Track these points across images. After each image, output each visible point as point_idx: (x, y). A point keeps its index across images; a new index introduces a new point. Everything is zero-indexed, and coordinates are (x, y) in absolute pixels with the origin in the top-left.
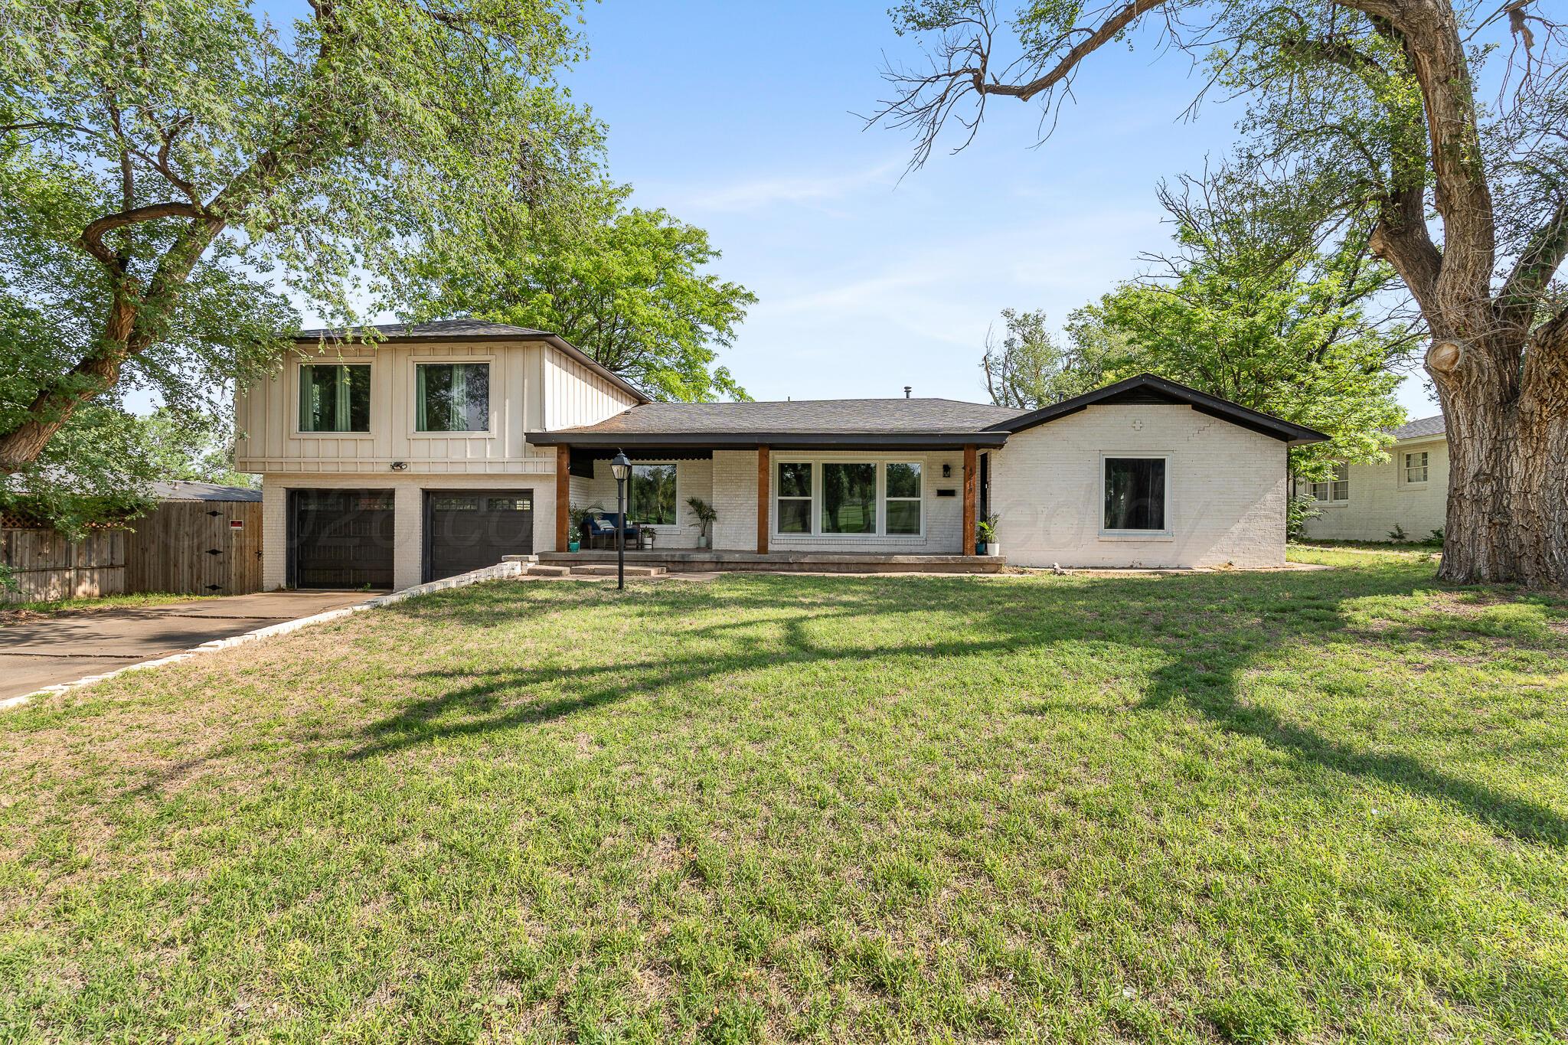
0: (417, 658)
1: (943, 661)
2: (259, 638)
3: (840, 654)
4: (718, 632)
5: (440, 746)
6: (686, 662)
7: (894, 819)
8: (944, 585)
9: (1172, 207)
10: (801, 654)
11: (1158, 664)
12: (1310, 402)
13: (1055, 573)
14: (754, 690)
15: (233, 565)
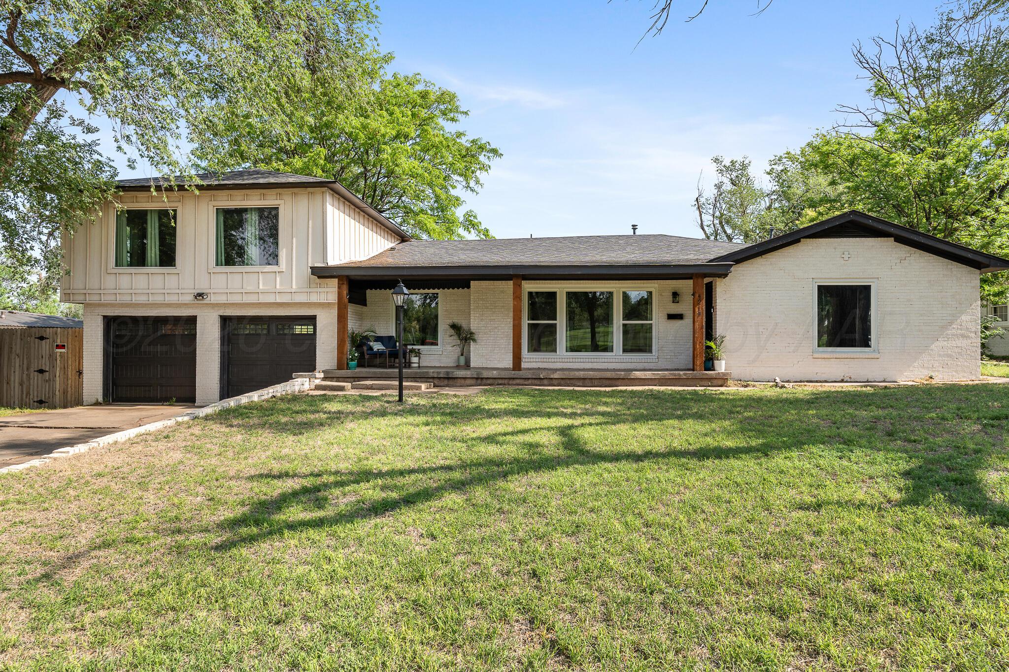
0: (243, 463)
1: (709, 463)
2: (101, 445)
3: (616, 458)
4: (501, 439)
5: (292, 540)
6: (480, 465)
7: (718, 603)
8: (682, 397)
9: (867, 66)
10: (581, 458)
11: (903, 466)
12: (996, 234)
13: (776, 386)
14: (552, 489)
15: (58, 383)
